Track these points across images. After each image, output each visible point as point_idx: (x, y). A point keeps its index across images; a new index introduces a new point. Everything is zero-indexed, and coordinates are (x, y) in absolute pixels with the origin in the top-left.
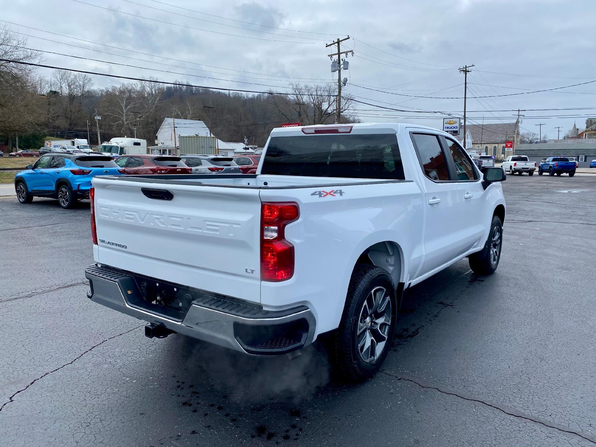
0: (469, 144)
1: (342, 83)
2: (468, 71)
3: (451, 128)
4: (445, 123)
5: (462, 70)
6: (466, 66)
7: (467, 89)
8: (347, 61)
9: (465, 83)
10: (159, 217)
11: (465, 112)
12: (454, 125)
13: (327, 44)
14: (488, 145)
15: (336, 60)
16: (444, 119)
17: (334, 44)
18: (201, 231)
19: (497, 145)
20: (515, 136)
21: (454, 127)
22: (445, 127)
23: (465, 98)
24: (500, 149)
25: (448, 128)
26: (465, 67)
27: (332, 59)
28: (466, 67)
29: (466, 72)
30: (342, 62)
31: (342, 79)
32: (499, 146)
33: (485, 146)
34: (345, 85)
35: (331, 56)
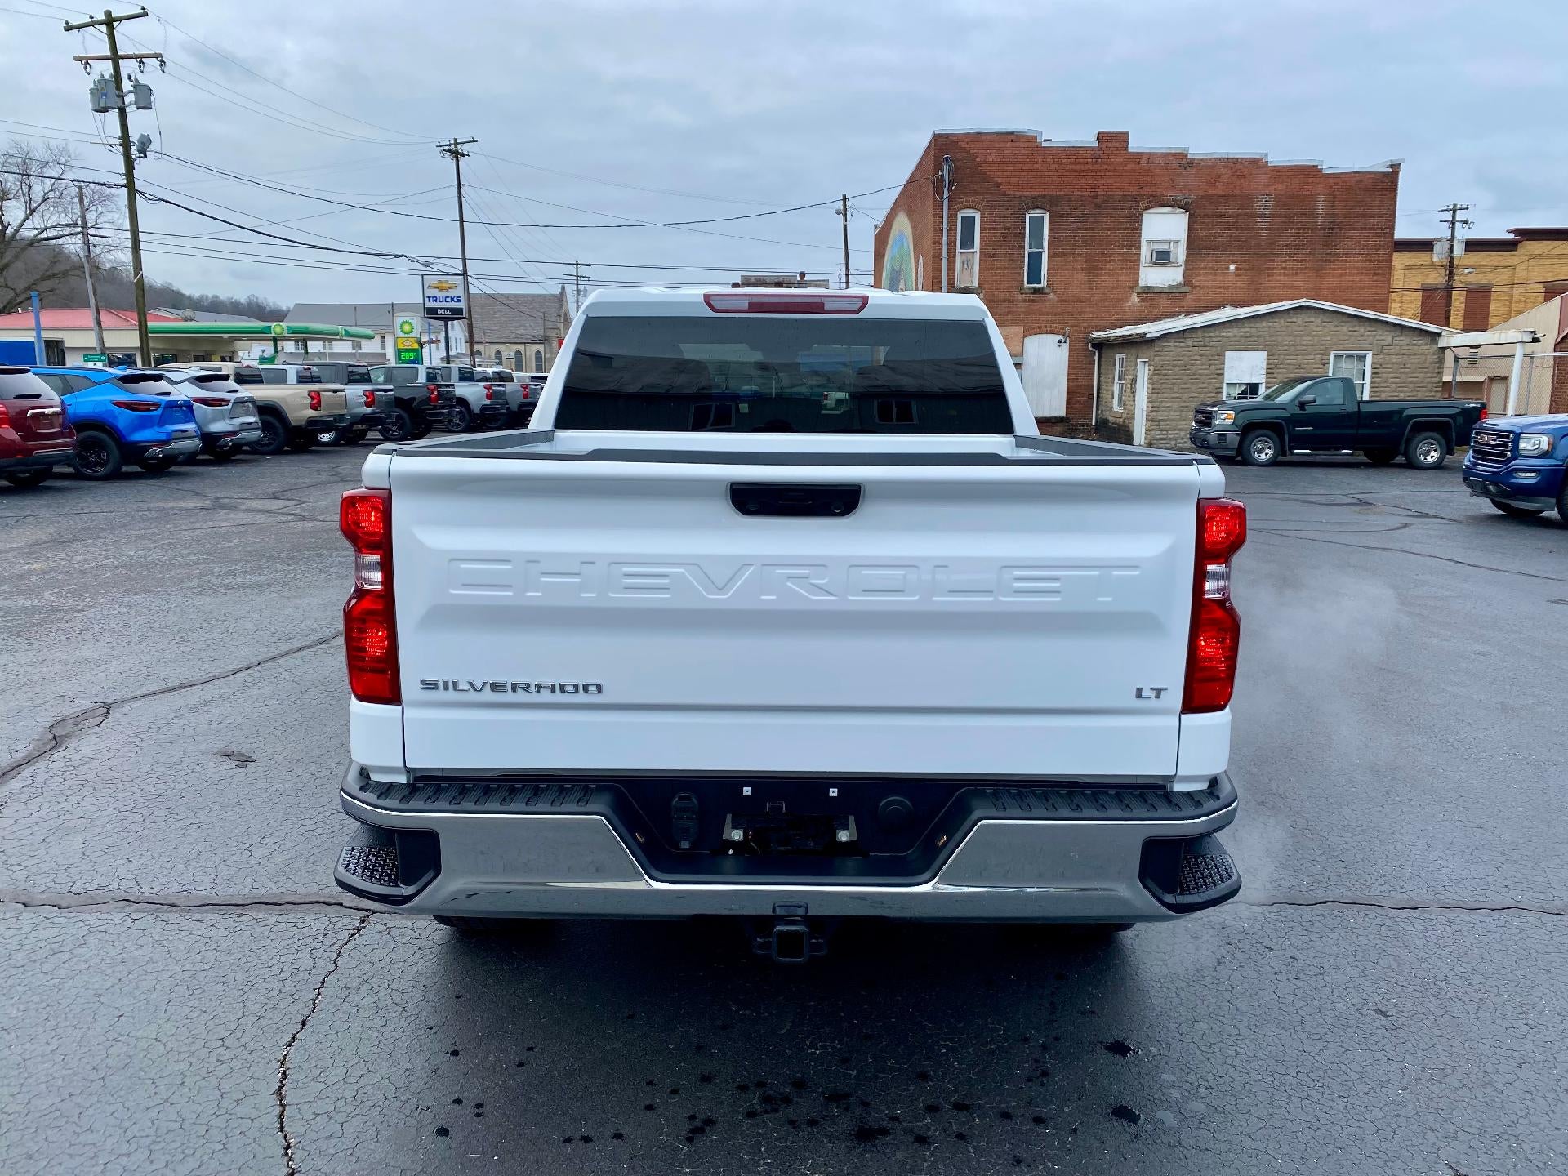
0: (458, 341)
1: (134, 151)
2: (463, 155)
3: (445, 299)
4: (426, 287)
5: (446, 148)
6: (456, 140)
7: (463, 198)
8: (145, 83)
9: (456, 183)
10: (807, 572)
11: (464, 260)
12: (453, 293)
13: (67, 23)
14: (501, 348)
15: (107, 77)
16: (423, 275)
17: (93, 24)
18: (991, 599)
19: (521, 348)
20: (562, 326)
21: (452, 299)
22: (429, 297)
23: (462, 221)
24: (531, 359)
25: (436, 301)
26: (453, 142)
27: (88, 70)
28: (456, 143)
29: (457, 155)
30: (127, 86)
31: (134, 137)
32: (527, 348)
33: (494, 348)
34: (145, 157)
35: (86, 61)
